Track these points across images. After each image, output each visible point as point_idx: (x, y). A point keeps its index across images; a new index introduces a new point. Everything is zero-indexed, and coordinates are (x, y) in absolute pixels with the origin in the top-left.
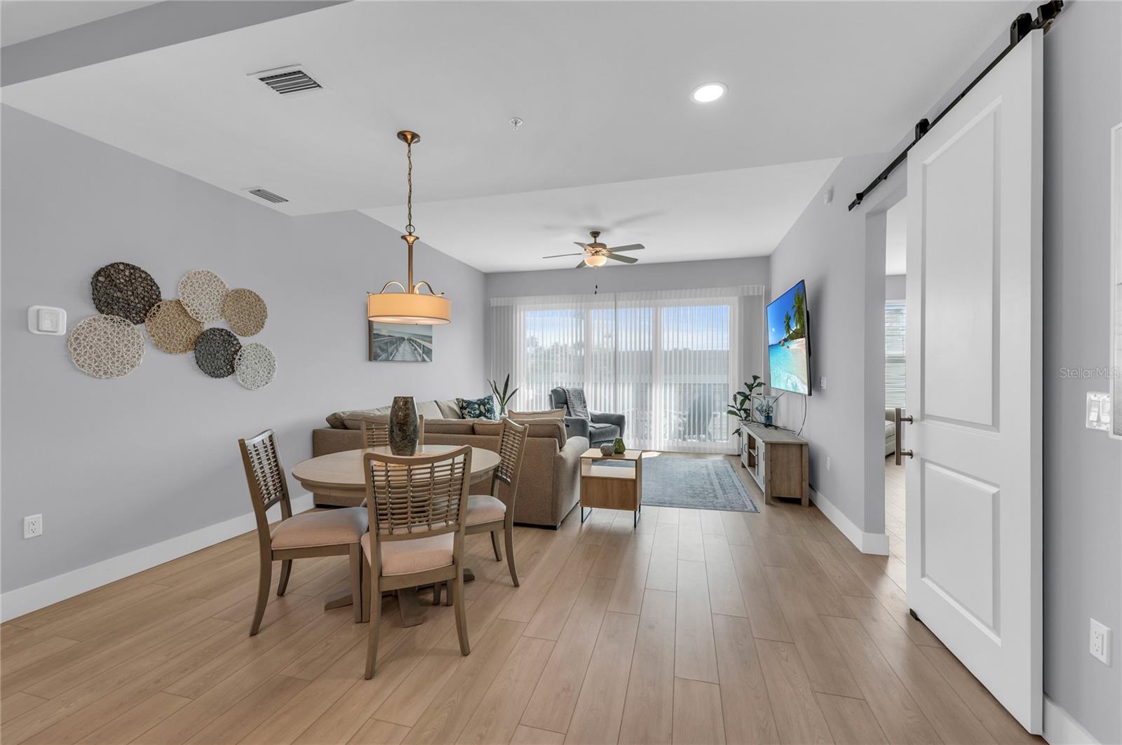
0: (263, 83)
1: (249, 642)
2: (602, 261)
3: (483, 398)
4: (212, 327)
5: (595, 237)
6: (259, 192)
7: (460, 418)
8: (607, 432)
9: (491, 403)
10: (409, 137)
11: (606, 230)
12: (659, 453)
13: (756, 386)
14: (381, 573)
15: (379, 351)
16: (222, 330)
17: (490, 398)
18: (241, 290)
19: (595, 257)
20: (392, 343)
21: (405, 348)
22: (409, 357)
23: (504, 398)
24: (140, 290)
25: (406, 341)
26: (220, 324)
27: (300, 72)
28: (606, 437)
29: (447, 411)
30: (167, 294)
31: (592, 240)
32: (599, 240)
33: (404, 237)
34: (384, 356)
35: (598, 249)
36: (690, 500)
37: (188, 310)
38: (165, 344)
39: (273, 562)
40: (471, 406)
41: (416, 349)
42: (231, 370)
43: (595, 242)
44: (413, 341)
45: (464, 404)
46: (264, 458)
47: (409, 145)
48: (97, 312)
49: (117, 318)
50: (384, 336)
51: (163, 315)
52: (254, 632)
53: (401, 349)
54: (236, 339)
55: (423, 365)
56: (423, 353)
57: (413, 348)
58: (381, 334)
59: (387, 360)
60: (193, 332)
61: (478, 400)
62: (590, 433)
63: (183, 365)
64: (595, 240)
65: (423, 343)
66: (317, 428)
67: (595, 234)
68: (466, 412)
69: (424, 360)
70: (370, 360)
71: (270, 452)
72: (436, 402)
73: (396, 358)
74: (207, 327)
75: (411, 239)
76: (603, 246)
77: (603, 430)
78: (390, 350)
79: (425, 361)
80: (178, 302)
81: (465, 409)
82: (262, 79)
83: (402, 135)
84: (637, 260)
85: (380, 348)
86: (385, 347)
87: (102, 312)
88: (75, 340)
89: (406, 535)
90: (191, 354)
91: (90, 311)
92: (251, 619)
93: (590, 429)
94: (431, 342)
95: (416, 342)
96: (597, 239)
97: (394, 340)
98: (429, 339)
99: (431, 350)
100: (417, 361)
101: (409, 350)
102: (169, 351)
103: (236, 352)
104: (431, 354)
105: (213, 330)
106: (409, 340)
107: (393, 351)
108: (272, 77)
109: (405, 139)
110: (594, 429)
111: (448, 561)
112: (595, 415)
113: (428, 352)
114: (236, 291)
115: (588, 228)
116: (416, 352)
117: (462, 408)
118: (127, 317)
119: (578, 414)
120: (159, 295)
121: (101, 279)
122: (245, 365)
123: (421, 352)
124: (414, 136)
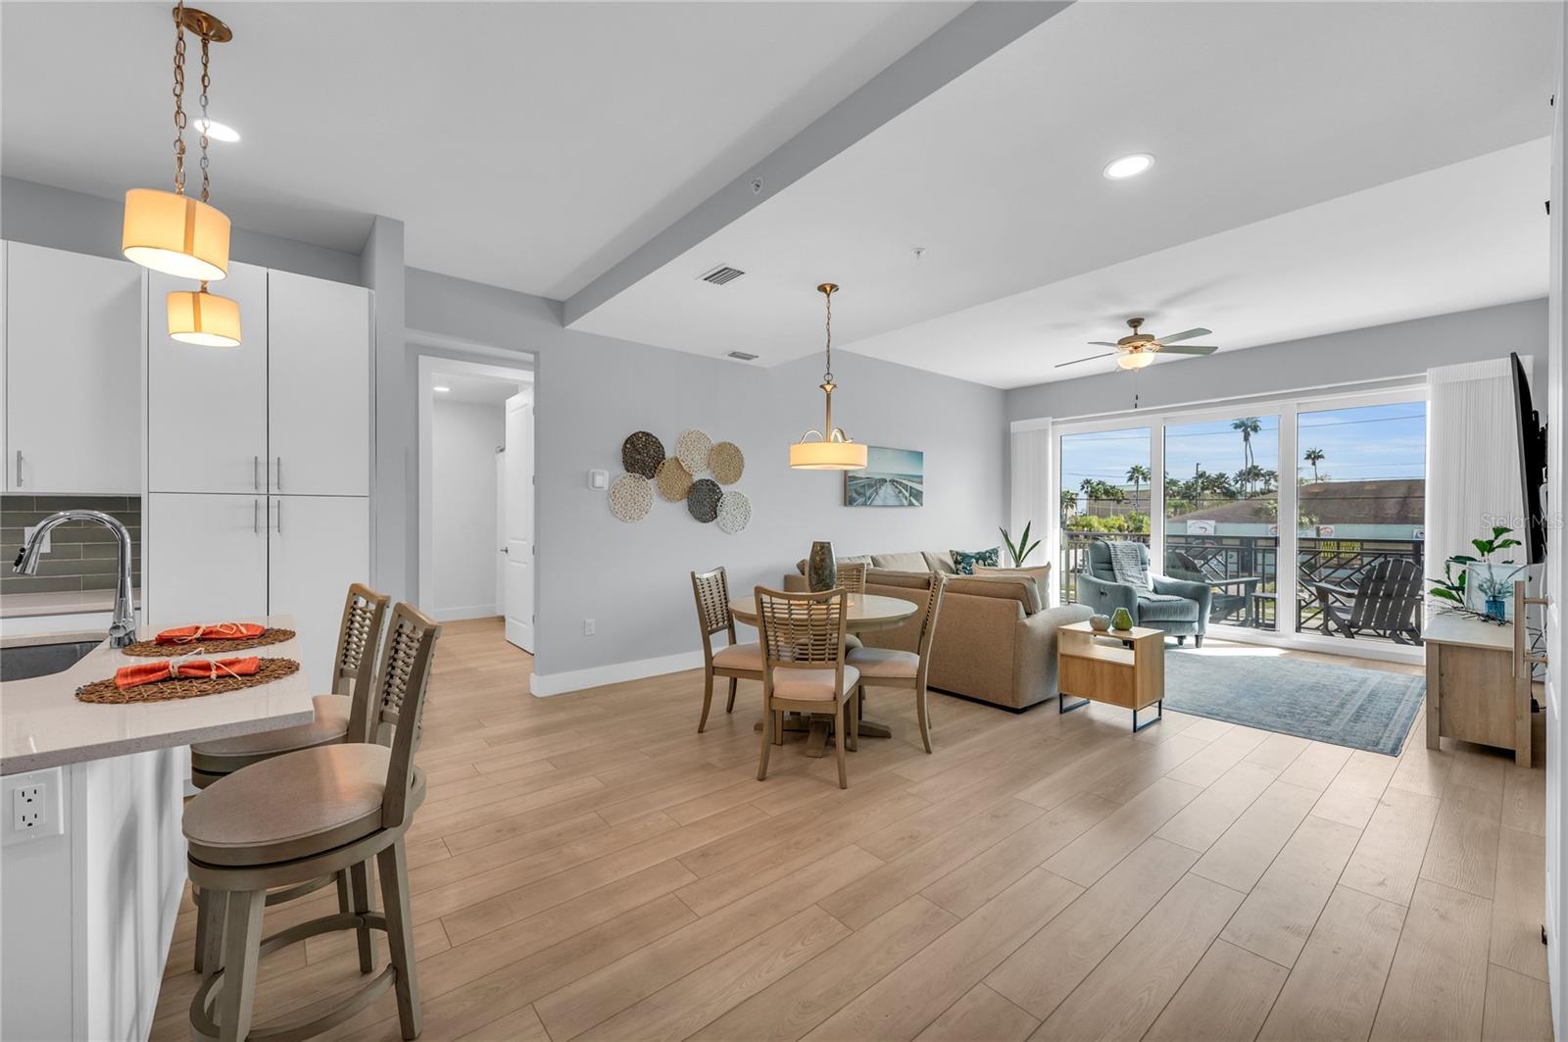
0: (707, 282)
1: (697, 735)
2: (1145, 358)
3: (983, 551)
4: (700, 478)
5: (1135, 327)
6: (734, 355)
7: (953, 573)
8: (1170, 607)
9: (994, 558)
10: (828, 289)
11: (1152, 315)
12: (1283, 652)
13: (1499, 547)
14: (772, 693)
15: (854, 495)
16: (708, 481)
17: (995, 552)
18: (725, 443)
19: (1135, 355)
20: (870, 486)
21: (887, 491)
22: (892, 501)
23: (1021, 552)
24: (652, 452)
25: (888, 483)
26: (706, 475)
27: (726, 268)
28: (1170, 615)
29: (936, 565)
30: (669, 454)
31: (1130, 332)
32: (1141, 331)
33: (822, 387)
34: (861, 500)
35: (1139, 343)
36: (1269, 719)
37: (683, 464)
38: (667, 494)
39: (714, 677)
40: (967, 560)
41: (900, 492)
42: (714, 516)
43: (1136, 334)
44: (897, 482)
45: (959, 558)
46: (715, 591)
47: (828, 295)
48: (625, 471)
49: (637, 475)
50: (861, 478)
51: (667, 469)
52: (701, 731)
53: (881, 492)
54: (719, 488)
55: (911, 510)
56: (910, 495)
57: (897, 491)
58: (857, 476)
59: (864, 504)
60: (687, 484)
61: (978, 553)
62: (1139, 606)
63: (679, 511)
64: (1136, 331)
65: (910, 484)
66: (787, 573)
67: (1135, 323)
68: (960, 567)
69: (911, 504)
70: (845, 505)
71: (721, 585)
72: (923, 554)
73: (876, 503)
74: (696, 478)
75: (829, 388)
76: (1149, 338)
77: (1165, 604)
78: (868, 494)
79: (913, 505)
80: (677, 459)
81: (960, 563)
82: (706, 279)
83: (822, 288)
84: (1216, 348)
85: (856, 492)
86: (862, 491)
87: (628, 471)
88: (613, 493)
89: (789, 663)
90: (685, 502)
91: (621, 470)
92: (698, 723)
93: (1139, 600)
94: (921, 483)
95: (900, 484)
96: (1139, 329)
97: (873, 483)
98: (919, 480)
99: (922, 492)
100: (902, 506)
101: (892, 493)
102: (670, 500)
103: (718, 500)
104: (922, 496)
105: (702, 481)
106: (892, 481)
107: (872, 494)
108: (711, 277)
109: (825, 290)
110: (1147, 602)
111: (830, 697)
112: (1161, 583)
113: (917, 495)
114: (720, 445)
115: (1125, 316)
116: (901, 495)
117: (956, 562)
118: (644, 474)
119: (1129, 579)
120: (664, 455)
121: (628, 446)
122: (726, 509)
123: (907, 495)
124: (833, 287)
